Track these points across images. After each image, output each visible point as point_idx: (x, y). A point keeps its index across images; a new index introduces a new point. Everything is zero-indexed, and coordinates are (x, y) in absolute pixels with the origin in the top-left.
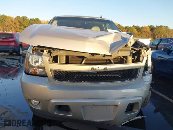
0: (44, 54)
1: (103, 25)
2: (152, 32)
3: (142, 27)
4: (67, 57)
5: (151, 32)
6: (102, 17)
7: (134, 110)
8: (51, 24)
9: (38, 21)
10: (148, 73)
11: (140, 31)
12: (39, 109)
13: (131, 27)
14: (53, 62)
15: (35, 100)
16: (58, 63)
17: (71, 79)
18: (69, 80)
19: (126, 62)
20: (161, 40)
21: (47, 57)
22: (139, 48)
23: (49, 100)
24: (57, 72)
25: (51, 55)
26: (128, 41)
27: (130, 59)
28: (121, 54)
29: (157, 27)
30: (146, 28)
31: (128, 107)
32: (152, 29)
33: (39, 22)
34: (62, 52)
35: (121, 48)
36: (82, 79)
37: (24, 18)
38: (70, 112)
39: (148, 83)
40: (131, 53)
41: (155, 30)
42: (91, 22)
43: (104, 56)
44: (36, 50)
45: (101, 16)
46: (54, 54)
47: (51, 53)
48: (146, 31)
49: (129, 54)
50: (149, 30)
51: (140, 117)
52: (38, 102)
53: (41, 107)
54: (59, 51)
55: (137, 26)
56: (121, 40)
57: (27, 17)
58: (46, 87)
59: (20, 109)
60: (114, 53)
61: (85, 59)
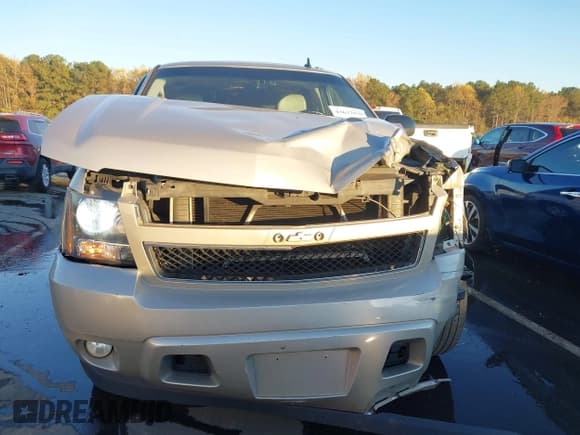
0: (122, 195)
1: (317, 90)
2: (483, 104)
3: (450, 88)
4: (199, 203)
5: (478, 104)
6: (311, 63)
7: (410, 362)
8: (142, 94)
9: (100, 71)
10: (453, 245)
11: (445, 101)
12: (113, 368)
13: (413, 87)
14: (153, 221)
15: (98, 342)
16: (168, 222)
17: (210, 271)
18: (206, 275)
19: (385, 215)
20: (509, 130)
21: (133, 206)
22: (424, 167)
23: (145, 340)
24: (166, 251)
25: (145, 198)
26: (388, 149)
27: (397, 203)
28: (368, 189)
29: (499, 85)
30: (463, 90)
31: (390, 352)
32: (482, 92)
33: (106, 75)
34: (180, 187)
35: (369, 169)
36: (247, 271)
37: (53, 63)
38: (212, 377)
39: (453, 276)
40: (398, 185)
41: (492, 97)
42: (275, 84)
43: (315, 196)
44: (96, 181)
45: (308, 60)
46: (155, 193)
47: (144, 192)
48: (462, 98)
49: (392, 190)
50: (472, 97)
51: (432, 383)
52: (109, 347)
53: (118, 363)
54: (170, 183)
55: (433, 84)
56: (367, 145)
57: (62, 59)
58: (131, 300)
59: (49, 372)
60: (345, 188)
61: (255, 206)
